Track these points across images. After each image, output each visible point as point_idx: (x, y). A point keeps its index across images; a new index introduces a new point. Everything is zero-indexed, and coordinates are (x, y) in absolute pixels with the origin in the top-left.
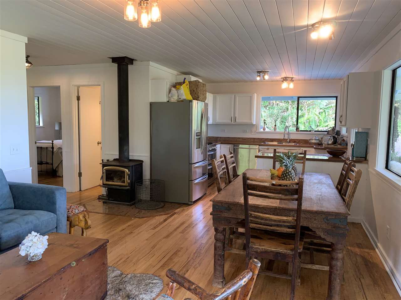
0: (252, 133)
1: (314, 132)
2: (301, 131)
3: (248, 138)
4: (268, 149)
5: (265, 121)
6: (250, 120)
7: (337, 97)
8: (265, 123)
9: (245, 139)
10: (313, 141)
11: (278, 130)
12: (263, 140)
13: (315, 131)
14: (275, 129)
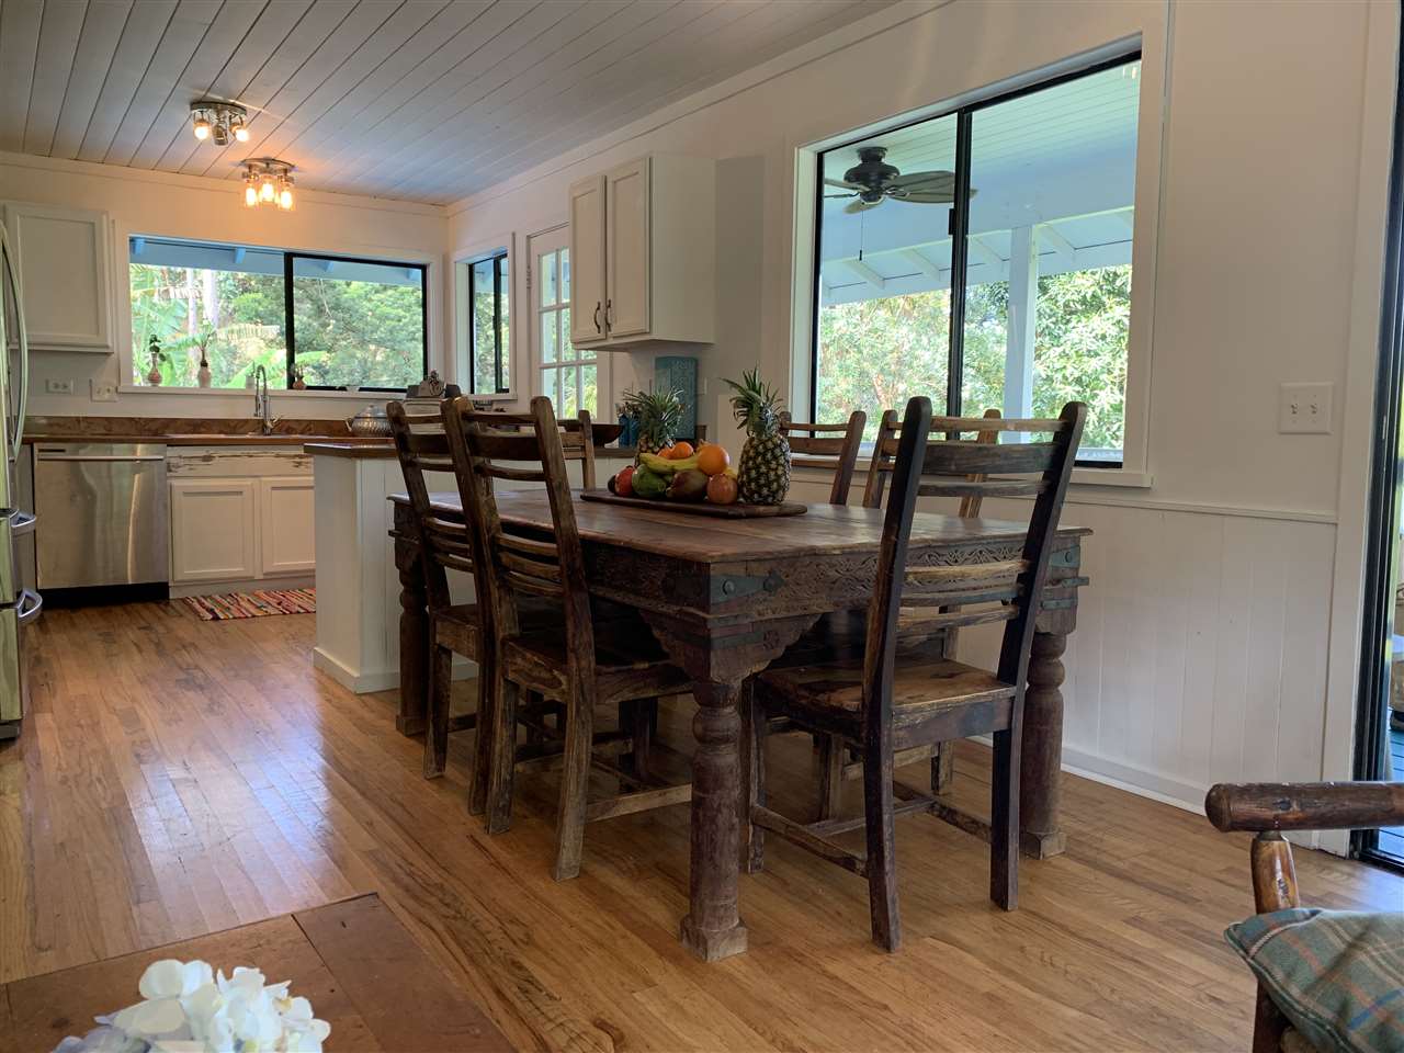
0: (95, 398)
1: (355, 393)
2: (309, 388)
3: (78, 419)
4: (207, 458)
5: (157, 344)
6: (98, 333)
7: (424, 268)
8: (156, 349)
9: (61, 422)
10: (366, 424)
11: (214, 384)
12: (153, 426)
13: (361, 389)
14: (204, 378)
